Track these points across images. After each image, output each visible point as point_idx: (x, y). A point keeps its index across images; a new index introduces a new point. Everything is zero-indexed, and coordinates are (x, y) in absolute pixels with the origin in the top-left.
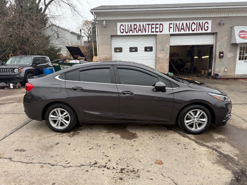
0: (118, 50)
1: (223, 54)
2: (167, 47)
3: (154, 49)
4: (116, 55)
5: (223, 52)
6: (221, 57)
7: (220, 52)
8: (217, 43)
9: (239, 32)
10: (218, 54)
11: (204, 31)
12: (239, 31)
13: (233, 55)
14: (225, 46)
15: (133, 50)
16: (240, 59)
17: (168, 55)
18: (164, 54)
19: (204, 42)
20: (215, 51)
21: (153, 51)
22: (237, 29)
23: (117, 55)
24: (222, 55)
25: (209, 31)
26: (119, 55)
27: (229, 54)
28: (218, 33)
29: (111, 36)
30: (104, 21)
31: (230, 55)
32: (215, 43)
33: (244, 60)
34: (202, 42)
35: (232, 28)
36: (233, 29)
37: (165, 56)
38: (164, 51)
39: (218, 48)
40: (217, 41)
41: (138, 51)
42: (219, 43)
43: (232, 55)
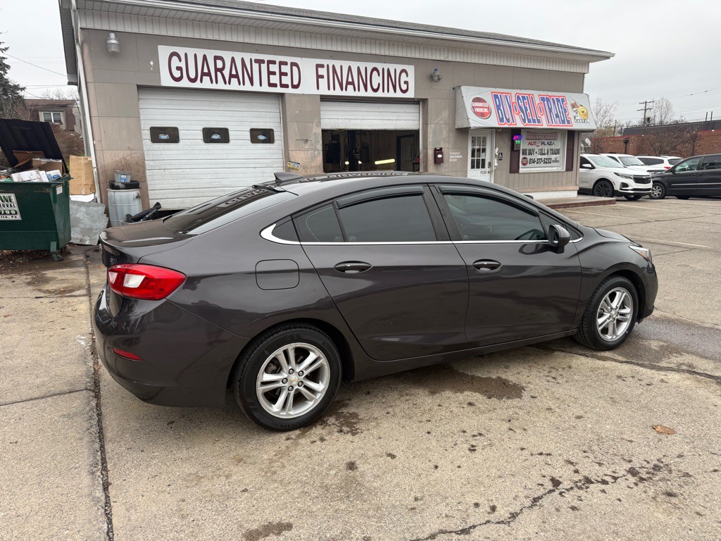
0: (163, 137)
1: (442, 153)
2: (315, 134)
3: (278, 135)
4: (159, 152)
5: (441, 149)
6: (438, 162)
7: (436, 150)
8: (429, 126)
9: (471, 100)
10: (431, 153)
11: (399, 94)
12: (473, 98)
13: (461, 156)
14: (445, 133)
15: (216, 137)
16: (473, 167)
17: (319, 154)
18: (310, 152)
19: (398, 122)
20: (426, 148)
21: (276, 142)
22: (468, 94)
23: (163, 152)
24: (440, 156)
25: (410, 94)
26: (170, 152)
27: (453, 155)
28: (429, 100)
29: (139, 87)
30: (112, 35)
31: (455, 157)
32: (423, 125)
33: (481, 169)
34: (394, 122)
35: (456, 89)
36: (458, 92)
37: (313, 158)
38: (309, 142)
39: (430, 140)
40: (429, 122)
41: (231, 141)
42: (433, 126)
43: (458, 157)
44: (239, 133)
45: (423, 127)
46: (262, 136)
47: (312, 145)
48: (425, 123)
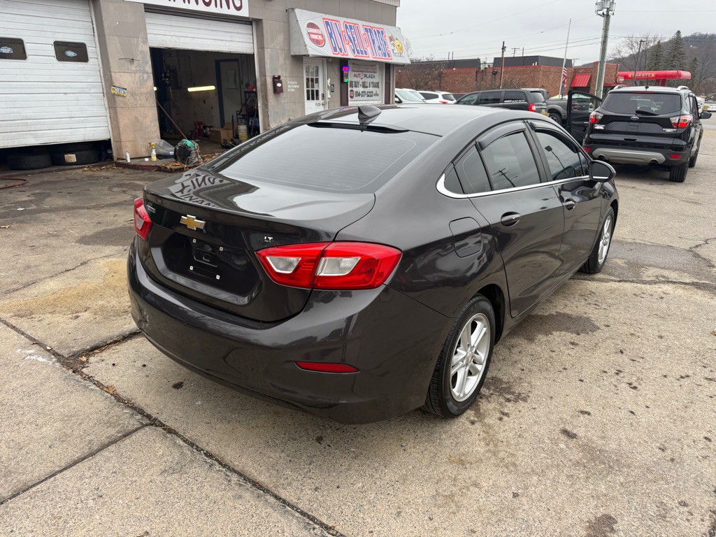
1: (281, 82)
2: (142, 52)
3: (93, 51)
5: (279, 77)
6: (277, 91)
7: (274, 78)
8: (266, 50)
9: (306, 26)
10: (269, 81)
11: (233, 12)
12: (307, 23)
13: (298, 86)
14: (281, 60)
16: (308, 98)
17: (148, 77)
18: (138, 75)
19: (232, 44)
20: (263, 74)
21: (91, 60)
22: (303, 17)
24: (279, 85)
25: (244, 13)
27: (291, 84)
28: (264, 21)
31: (293, 86)
32: (258, 49)
33: (315, 101)
34: (228, 43)
35: (289, 11)
36: (291, 15)
37: (142, 82)
38: (136, 62)
39: (268, 66)
40: (265, 46)
42: (269, 50)
43: (295, 86)
44: (40, 47)
45: (258, 52)
46: (70, 51)
47: (139, 65)
48: (261, 47)
